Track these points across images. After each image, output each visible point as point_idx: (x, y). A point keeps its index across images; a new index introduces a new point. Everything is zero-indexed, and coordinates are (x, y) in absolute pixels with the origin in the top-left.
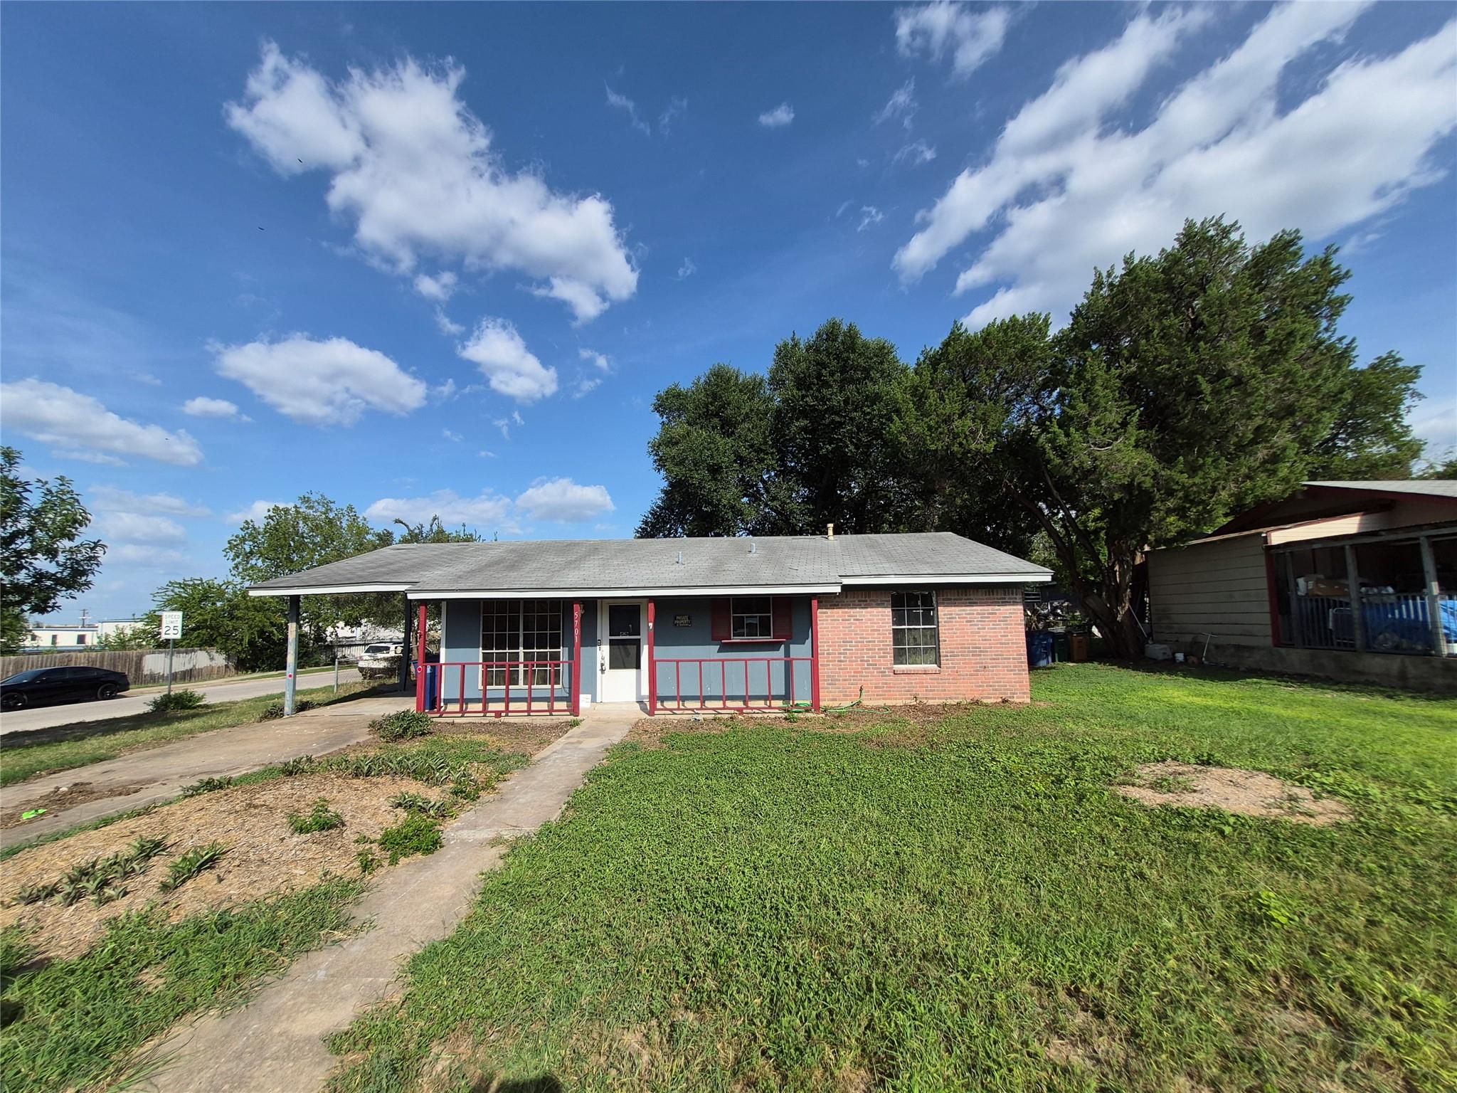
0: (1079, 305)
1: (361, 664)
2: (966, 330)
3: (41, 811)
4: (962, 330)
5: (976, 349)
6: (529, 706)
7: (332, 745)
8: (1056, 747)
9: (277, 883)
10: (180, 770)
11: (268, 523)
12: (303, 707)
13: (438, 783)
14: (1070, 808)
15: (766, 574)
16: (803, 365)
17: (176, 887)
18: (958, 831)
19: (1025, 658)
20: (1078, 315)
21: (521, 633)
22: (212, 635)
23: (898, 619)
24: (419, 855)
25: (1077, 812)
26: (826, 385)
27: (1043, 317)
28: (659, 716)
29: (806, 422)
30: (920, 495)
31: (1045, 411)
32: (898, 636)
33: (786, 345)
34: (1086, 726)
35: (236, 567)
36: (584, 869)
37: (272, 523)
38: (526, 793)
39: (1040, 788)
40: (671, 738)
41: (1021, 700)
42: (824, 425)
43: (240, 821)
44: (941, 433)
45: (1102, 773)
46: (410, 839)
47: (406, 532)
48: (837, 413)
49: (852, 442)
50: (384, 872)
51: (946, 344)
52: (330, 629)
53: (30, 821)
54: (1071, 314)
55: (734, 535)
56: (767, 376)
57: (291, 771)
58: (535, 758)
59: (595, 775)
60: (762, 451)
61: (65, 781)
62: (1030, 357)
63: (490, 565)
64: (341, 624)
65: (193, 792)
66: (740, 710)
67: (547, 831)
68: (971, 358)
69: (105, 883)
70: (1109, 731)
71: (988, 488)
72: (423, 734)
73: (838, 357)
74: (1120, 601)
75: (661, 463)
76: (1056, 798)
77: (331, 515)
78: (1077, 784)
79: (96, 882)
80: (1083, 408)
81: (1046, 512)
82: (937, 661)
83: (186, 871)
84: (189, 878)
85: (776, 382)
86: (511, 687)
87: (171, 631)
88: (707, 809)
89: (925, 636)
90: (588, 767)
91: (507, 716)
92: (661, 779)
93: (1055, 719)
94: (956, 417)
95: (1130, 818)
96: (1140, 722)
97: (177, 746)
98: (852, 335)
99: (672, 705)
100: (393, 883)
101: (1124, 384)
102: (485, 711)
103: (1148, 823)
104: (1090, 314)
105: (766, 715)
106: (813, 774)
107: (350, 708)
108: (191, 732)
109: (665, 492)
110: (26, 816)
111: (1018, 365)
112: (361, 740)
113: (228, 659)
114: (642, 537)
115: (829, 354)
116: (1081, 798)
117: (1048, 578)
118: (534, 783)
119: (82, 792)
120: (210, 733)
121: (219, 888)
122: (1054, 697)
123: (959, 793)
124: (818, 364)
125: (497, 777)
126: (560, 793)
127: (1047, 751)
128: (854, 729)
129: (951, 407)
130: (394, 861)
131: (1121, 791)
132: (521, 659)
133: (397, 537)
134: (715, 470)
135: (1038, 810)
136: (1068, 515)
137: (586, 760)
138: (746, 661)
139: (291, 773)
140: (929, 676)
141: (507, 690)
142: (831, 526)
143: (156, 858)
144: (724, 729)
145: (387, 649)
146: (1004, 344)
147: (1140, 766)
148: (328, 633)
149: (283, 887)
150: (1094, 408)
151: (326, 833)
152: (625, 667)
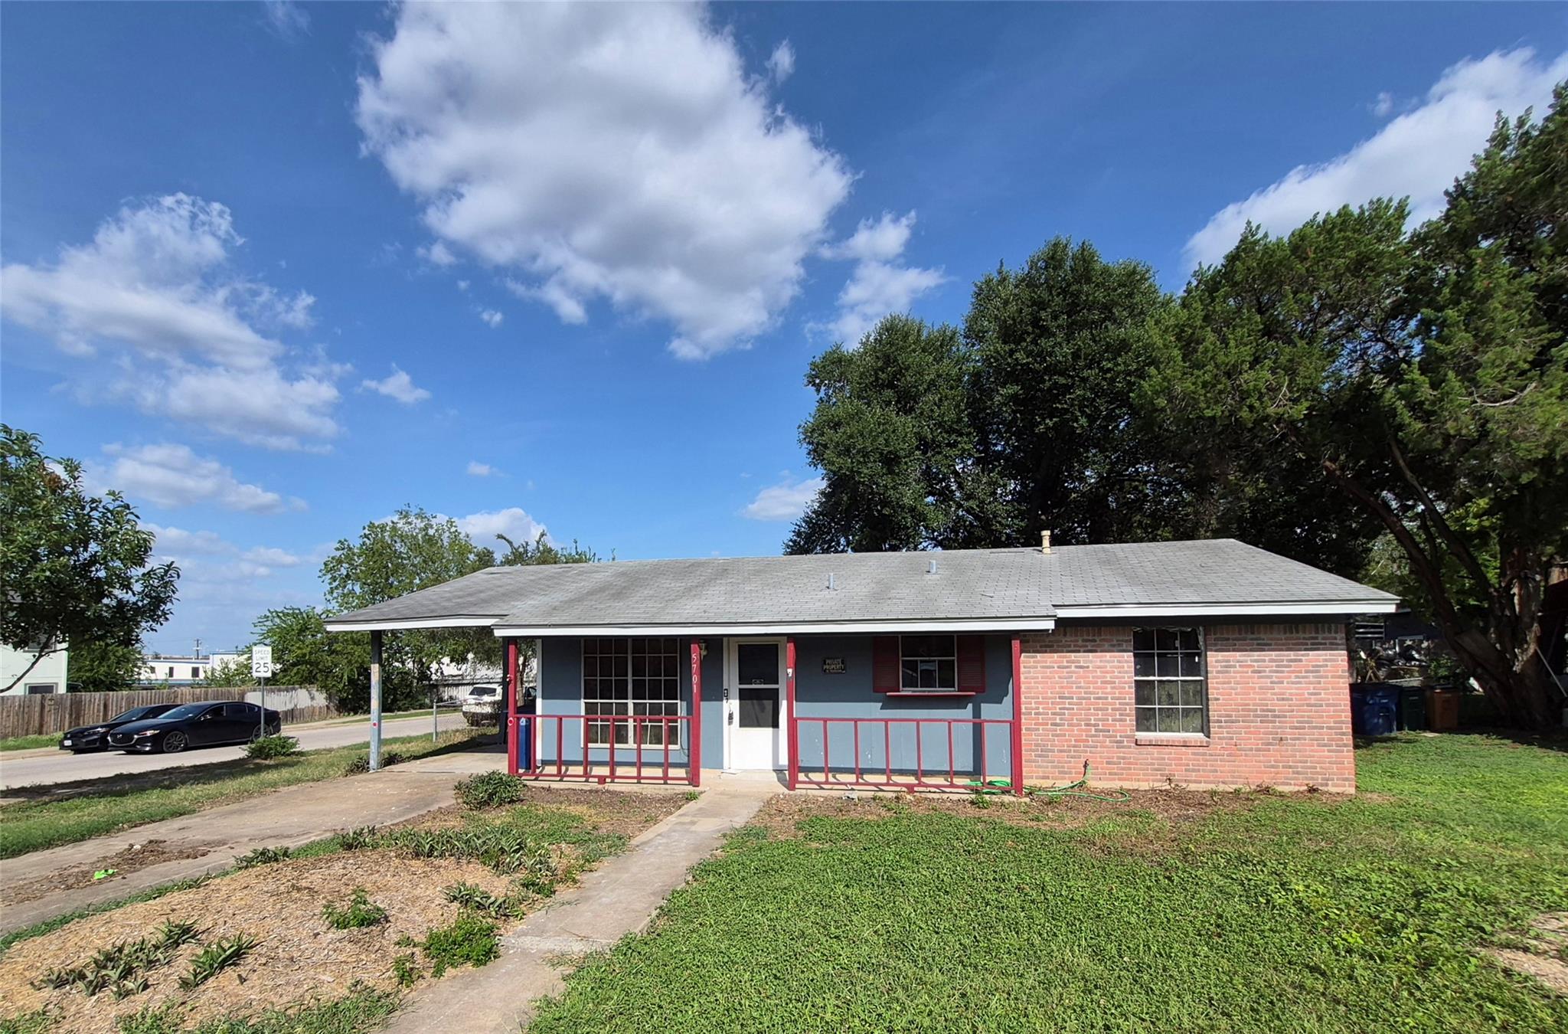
0: (1461, 177)
1: (464, 709)
2: (1266, 236)
3: (110, 871)
4: (1259, 236)
5: (1280, 263)
6: (639, 772)
7: (412, 810)
8: (1392, 871)
9: (301, 991)
10: (251, 831)
11: (364, 543)
12: (391, 760)
13: (509, 870)
14: (1405, 979)
15: (948, 604)
16: (1013, 308)
17: (197, 985)
18: (1211, 999)
19: (1348, 728)
20: (1458, 195)
21: (630, 678)
22: (311, 672)
23: (1143, 664)
24: (469, 965)
25: (1418, 988)
26: (1045, 332)
27: (1395, 203)
28: (801, 790)
29: (1016, 388)
30: (1188, 485)
31: (1396, 351)
32: (1143, 691)
33: (988, 282)
34: (1447, 837)
35: (331, 592)
36: (660, 1007)
37: (368, 542)
38: (612, 890)
39: (1355, 939)
40: (810, 822)
41: (1339, 790)
42: (1040, 390)
43: (279, 906)
44: (1221, 392)
45: (1469, 924)
46: (460, 945)
47: (508, 551)
48: (1062, 374)
49: (1083, 413)
50: (425, 985)
51: (1232, 258)
52: (434, 666)
53: (100, 882)
54: (1447, 193)
55: (915, 549)
56: (961, 327)
57: (351, 844)
58: (634, 842)
59: (702, 870)
60: (954, 431)
61: (138, 838)
62: (1371, 269)
63: (591, 593)
64: (446, 660)
65: (247, 863)
66: (910, 788)
67: (628, 947)
68: (1270, 277)
69: (128, 972)
70: (1489, 849)
71: (1298, 472)
72: (512, 802)
73: (1064, 292)
74: (1522, 642)
75: (818, 454)
76: (1382, 959)
77: (431, 532)
78: (1421, 939)
79: (119, 971)
80: (1463, 340)
81: (1394, 504)
82: (1205, 729)
83: (207, 967)
84: (212, 975)
85: (975, 334)
86: (616, 746)
87: (262, 669)
88: (839, 932)
89: (1185, 692)
90: (694, 859)
91: (612, 782)
92: (786, 883)
93: (1394, 825)
94: (1246, 366)
95: (1515, 1007)
96: (1547, 837)
97: (255, 801)
98: (1085, 259)
99: (819, 777)
100: (432, 1001)
101: (1538, 298)
102: (587, 775)
103: (1550, 1021)
104: (1480, 190)
105: (945, 796)
106: (998, 890)
107: (440, 763)
108: (274, 785)
109: (823, 493)
110: (99, 875)
111: (1350, 282)
112: (443, 805)
113: (329, 698)
114: (791, 554)
115: (1050, 289)
116: (1426, 964)
117: (1391, 609)
118: (625, 876)
119: (155, 850)
120: (293, 788)
121: (241, 990)
122: (1396, 785)
123: (1219, 936)
124: (1034, 303)
125: (582, 866)
126: (653, 894)
127: (1374, 877)
128: (1072, 823)
129: (1239, 352)
130: (438, 972)
131: (1504, 958)
132: (631, 712)
133: (498, 557)
134: (890, 461)
135: (1350, 977)
136: (1431, 510)
137: (696, 849)
138: (918, 721)
139: (349, 847)
140: (1190, 750)
141: (612, 749)
142: (1046, 533)
143: (184, 946)
144: (883, 813)
145: (494, 691)
146: (1326, 252)
147: (1541, 917)
148: (433, 671)
149: (308, 996)
150: (1484, 341)
151: (365, 930)
152: (759, 725)
